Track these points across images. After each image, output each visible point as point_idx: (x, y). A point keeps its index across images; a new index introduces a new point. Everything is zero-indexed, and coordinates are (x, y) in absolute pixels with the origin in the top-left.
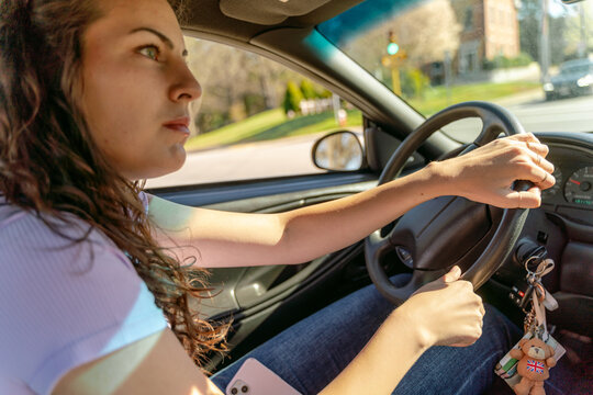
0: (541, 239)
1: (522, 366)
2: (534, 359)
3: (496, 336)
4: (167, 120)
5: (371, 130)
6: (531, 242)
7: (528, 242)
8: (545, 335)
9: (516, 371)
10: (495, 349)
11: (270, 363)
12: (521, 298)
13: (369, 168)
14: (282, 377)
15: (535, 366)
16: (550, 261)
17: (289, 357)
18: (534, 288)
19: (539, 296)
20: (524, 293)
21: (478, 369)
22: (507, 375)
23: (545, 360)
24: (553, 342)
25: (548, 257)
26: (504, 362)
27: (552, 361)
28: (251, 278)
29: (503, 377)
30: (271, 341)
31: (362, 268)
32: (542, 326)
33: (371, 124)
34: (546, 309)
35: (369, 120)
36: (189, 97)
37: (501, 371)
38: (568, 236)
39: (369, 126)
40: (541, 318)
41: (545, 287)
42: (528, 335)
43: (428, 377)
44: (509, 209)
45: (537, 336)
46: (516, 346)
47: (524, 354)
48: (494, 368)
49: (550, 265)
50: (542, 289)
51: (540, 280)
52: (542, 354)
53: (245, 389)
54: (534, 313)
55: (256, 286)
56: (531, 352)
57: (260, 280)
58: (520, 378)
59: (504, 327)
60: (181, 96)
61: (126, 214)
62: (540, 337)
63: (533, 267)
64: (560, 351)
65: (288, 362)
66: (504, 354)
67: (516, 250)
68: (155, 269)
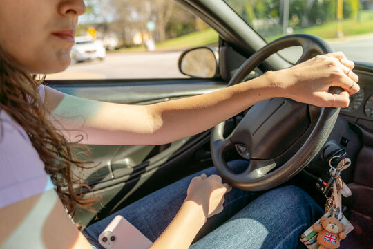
0: (343, 143)
1: (321, 237)
2: (330, 233)
3: (303, 212)
4: (56, 30)
5: (224, 48)
6: (335, 145)
7: (334, 145)
8: (340, 215)
9: (315, 241)
10: (302, 222)
11: (134, 221)
12: (324, 186)
13: (220, 77)
14: (141, 231)
15: (330, 238)
16: (348, 160)
17: (148, 217)
18: (335, 179)
19: (338, 186)
20: (327, 183)
21: (287, 237)
22: (309, 242)
23: (338, 234)
24: (345, 221)
25: (346, 157)
26: (307, 233)
27: (343, 236)
28: (124, 154)
29: (305, 244)
30: (135, 203)
31: (208, 153)
32: (338, 208)
33: (225, 43)
34: (342, 196)
35: (223, 40)
36: (75, 13)
37: (305, 239)
38: (363, 142)
39: (223, 45)
40: (338, 202)
41: (343, 179)
42: (327, 215)
43: (250, 241)
44: (326, 108)
45: (334, 216)
46: (317, 222)
47: (323, 229)
48: (300, 237)
49: (348, 163)
50: (340, 181)
51: (339, 173)
52: (336, 229)
53: (113, 239)
54: (333, 198)
55: (127, 161)
56: (329, 227)
57: (131, 156)
58: (318, 245)
59: (310, 206)
60: (68, 11)
61: (25, 98)
62: (336, 217)
63: (335, 164)
64: (349, 227)
65: (146, 220)
66: (308, 227)
67: (324, 150)
68: (46, 142)
